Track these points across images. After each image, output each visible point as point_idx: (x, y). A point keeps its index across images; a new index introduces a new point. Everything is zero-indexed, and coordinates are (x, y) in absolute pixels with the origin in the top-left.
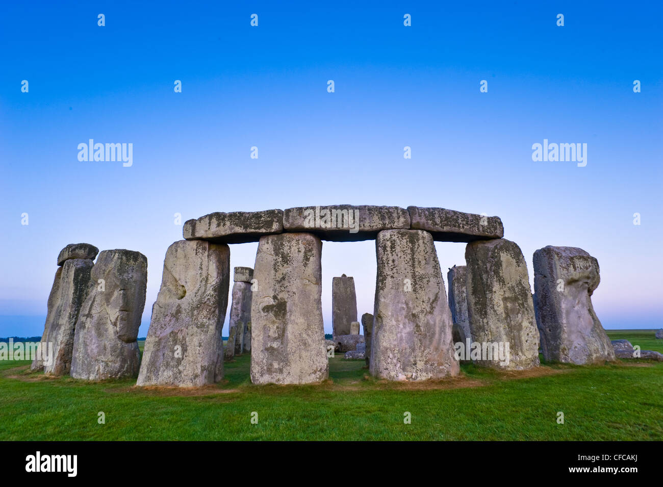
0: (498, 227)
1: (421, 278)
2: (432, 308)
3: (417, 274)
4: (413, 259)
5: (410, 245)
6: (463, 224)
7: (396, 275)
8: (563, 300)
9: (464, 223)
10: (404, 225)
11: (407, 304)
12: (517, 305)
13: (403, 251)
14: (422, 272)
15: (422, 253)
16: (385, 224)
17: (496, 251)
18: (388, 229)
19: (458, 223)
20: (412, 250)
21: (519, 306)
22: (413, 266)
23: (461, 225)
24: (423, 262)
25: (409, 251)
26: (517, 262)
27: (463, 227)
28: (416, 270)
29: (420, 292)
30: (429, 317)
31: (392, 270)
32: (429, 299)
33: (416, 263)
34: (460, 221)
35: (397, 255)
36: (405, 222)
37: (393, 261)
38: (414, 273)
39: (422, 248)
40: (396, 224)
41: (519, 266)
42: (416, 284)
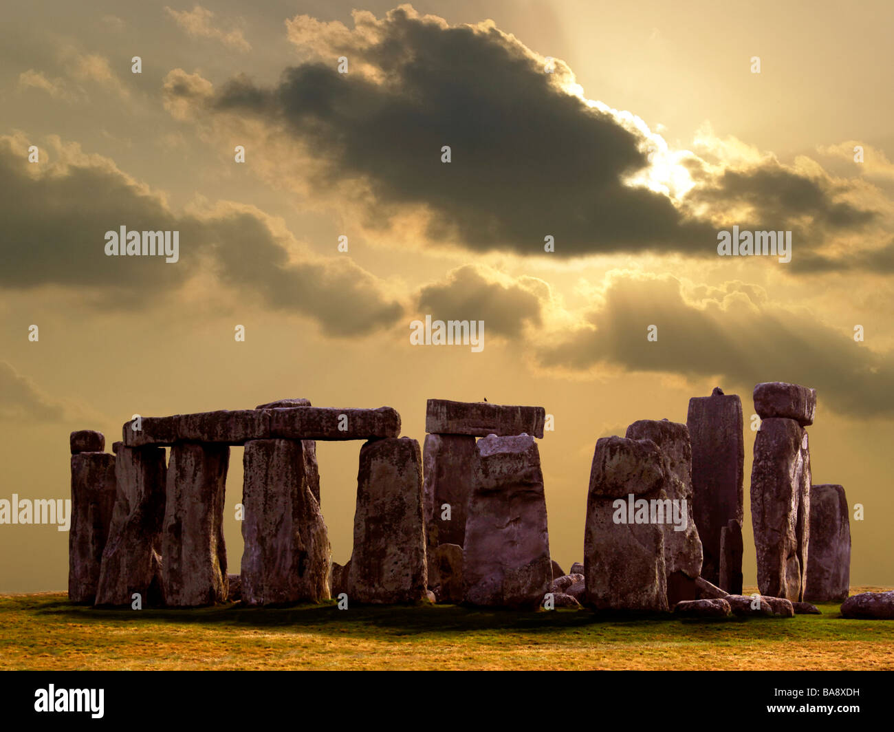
0: (377, 424)
1: (272, 497)
2: (277, 530)
3: (269, 492)
4: (266, 475)
5: (266, 458)
6: (328, 427)
7: (251, 494)
8: (469, 519)
9: (329, 424)
10: (264, 434)
11: (258, 526)
12: (381, 526)
13: (259, 466)
14: (274, 490)
15: (275, 468)
16: (246, 434)
17: (367, 457)
18: (250, 439)
19: (320, 426)
20: (267, 463)
21: (384, 528)
22: (266, 483)
23: (325, 429)
24: (276, 478)
25: (264, 466)
26: (400, 470)
27: (327, 430)
28: (269, 487)
29: (269, 512)
30: (274, 539)
31: (249, 487)
32: (276, 520)
33: (269, 480)
34: (323, 423)
35: (254, 471)
36: (265, 429)
37: (251, 478)
38: (267, 491)
39: (275, 462)
40: (256, 433)
41: (401, 475)
42: (266, 503)
